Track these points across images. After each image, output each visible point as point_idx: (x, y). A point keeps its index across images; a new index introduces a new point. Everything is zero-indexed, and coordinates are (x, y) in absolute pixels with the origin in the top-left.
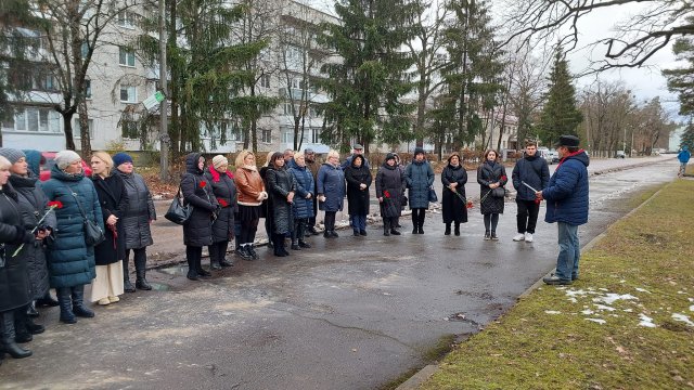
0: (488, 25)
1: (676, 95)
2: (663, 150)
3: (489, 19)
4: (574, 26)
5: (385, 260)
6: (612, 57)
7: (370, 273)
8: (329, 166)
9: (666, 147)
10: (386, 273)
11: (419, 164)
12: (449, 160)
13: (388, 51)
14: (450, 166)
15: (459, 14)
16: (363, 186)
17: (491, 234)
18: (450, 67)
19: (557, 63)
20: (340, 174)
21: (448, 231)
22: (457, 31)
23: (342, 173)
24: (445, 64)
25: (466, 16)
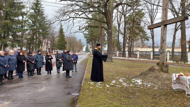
0: (44, 16)
1: (86, 39)
2: (82, 51)
3: (44, 14)
4: (73, 21)
5: (37, 84)
6: (80, 30)
7: (37, 88)
8: (11, 55)
9: (82, 50)
10: (41, 87)
11: (40, 55)
12: (47, 54)
13: (13, 18)
14: (47, 55)
15: (35, 11)
16: (24, 61)
17: (58, 72)
18: (32, 26)
19: (61, 29)
20: (15, 58)
21: (48, 73)
22: (34, 16)
23: (16, 58)
24: (31, 25)
25: (37, 12)
